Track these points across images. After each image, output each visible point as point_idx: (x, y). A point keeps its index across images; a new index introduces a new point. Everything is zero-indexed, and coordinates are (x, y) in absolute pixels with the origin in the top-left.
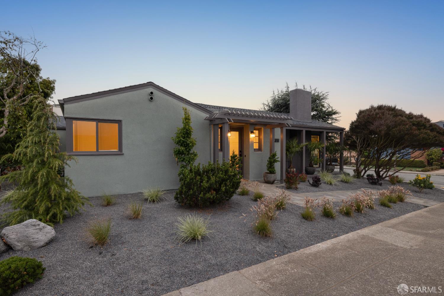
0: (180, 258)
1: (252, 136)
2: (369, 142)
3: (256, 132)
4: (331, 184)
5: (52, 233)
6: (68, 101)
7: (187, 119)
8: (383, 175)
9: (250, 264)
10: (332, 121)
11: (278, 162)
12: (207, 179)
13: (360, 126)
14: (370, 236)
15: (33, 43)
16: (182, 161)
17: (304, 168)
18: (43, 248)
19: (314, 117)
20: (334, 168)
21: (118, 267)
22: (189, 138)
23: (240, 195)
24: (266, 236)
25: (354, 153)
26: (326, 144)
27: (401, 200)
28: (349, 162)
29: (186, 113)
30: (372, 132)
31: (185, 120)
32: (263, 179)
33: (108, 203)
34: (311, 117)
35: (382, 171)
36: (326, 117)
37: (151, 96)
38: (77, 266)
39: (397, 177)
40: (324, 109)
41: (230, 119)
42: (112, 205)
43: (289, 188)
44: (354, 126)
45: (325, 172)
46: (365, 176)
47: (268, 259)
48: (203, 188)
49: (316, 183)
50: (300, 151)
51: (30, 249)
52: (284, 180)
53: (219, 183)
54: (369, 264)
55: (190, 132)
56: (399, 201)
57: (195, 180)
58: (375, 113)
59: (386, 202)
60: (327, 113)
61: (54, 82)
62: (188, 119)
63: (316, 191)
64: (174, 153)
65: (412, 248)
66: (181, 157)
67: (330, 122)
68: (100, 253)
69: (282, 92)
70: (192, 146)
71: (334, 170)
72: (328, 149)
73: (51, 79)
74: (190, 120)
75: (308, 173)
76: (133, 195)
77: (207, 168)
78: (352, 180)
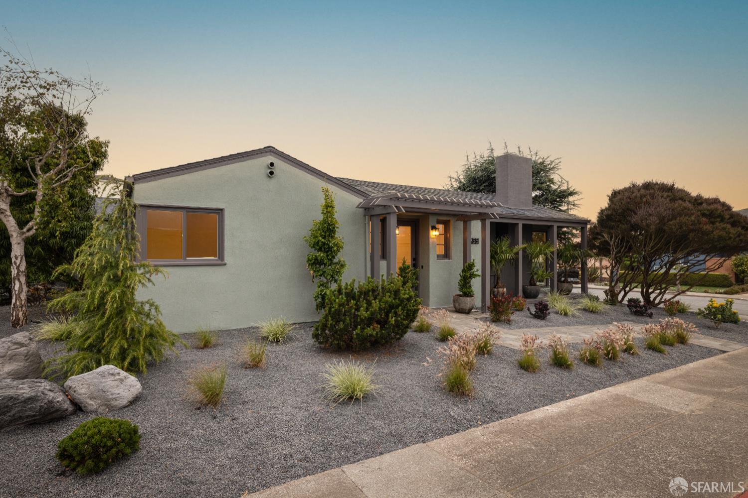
0: (335, 425)
1: (434, 233)
2: (631, 244)
3: (441, 227)
4: (566, 314)
5: (138, 386)
6: (139, 179)
7: (329, 207)
8: (655, 299)
9: (441, 435)
10: (568, 206)
11: (477, 278)
12: (365, 305)
13: (615, 216)
14: (628, 396)
15: (88, 87)
16: (321, 275)
17: (521, 288)
18: (126, 409)
19: (536, 200)
20: (572, 287)
21: (246, 437)
22: (333, 237)
23: (416, 331)
24: (463, 394)
25: (606, 262)
26: (557, 245)
27: (682, 340)
28: (598, 277)
29: (328, 196)
30: (635, 227)
31: (327, 209)
32: (452, 306)
33: (205, 343)
34: (531, 201)
35: (653, 292)
36: (558, 200)
37: (271, 169)
38: (185, 434)
39: (678, 302)
40: (554, 187)
41: (400, 207)
42: (211, 347)
43: (495, 321)
44: (606, 218)
45: (556, 295)
46: (625, 302)
47: (468, 428)
48: (360, 319)
49: (542, 312)
50: (513, 259)
51: (107, 410)
52: (488, 307)
53: (386, 311)
54: (625, 435)
55: (334, 228)
56: (678, 343)
57: (347, 306)
58: (639, 195)
59: (657, 343)
60: (559, 193)
61: (106, 144)
62: (331, 207)
63: (542, 326)
64: (306, 263)
65: (693, 414)
66: (320, 270)
67: (564, 208)
68: (214, 418)
69: (482, 157)
70: (337, 250)
71: (572, 292)
72: (560, 255)
73: (102, 139)
74: (333, 208)
75: (527, 295)
76: (241, 331)
77: (365, 286)
78: (601, 307)
